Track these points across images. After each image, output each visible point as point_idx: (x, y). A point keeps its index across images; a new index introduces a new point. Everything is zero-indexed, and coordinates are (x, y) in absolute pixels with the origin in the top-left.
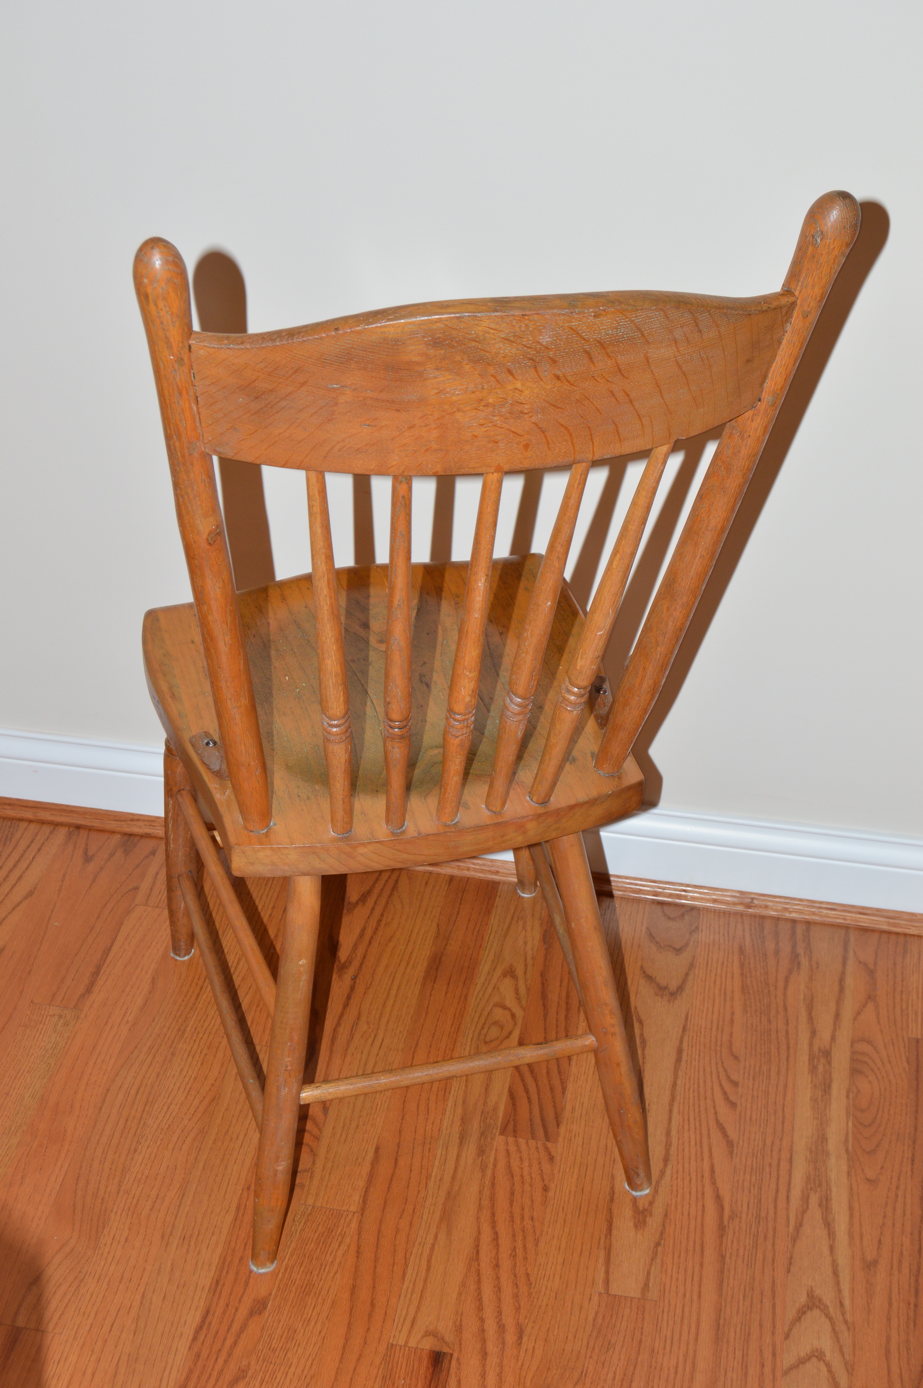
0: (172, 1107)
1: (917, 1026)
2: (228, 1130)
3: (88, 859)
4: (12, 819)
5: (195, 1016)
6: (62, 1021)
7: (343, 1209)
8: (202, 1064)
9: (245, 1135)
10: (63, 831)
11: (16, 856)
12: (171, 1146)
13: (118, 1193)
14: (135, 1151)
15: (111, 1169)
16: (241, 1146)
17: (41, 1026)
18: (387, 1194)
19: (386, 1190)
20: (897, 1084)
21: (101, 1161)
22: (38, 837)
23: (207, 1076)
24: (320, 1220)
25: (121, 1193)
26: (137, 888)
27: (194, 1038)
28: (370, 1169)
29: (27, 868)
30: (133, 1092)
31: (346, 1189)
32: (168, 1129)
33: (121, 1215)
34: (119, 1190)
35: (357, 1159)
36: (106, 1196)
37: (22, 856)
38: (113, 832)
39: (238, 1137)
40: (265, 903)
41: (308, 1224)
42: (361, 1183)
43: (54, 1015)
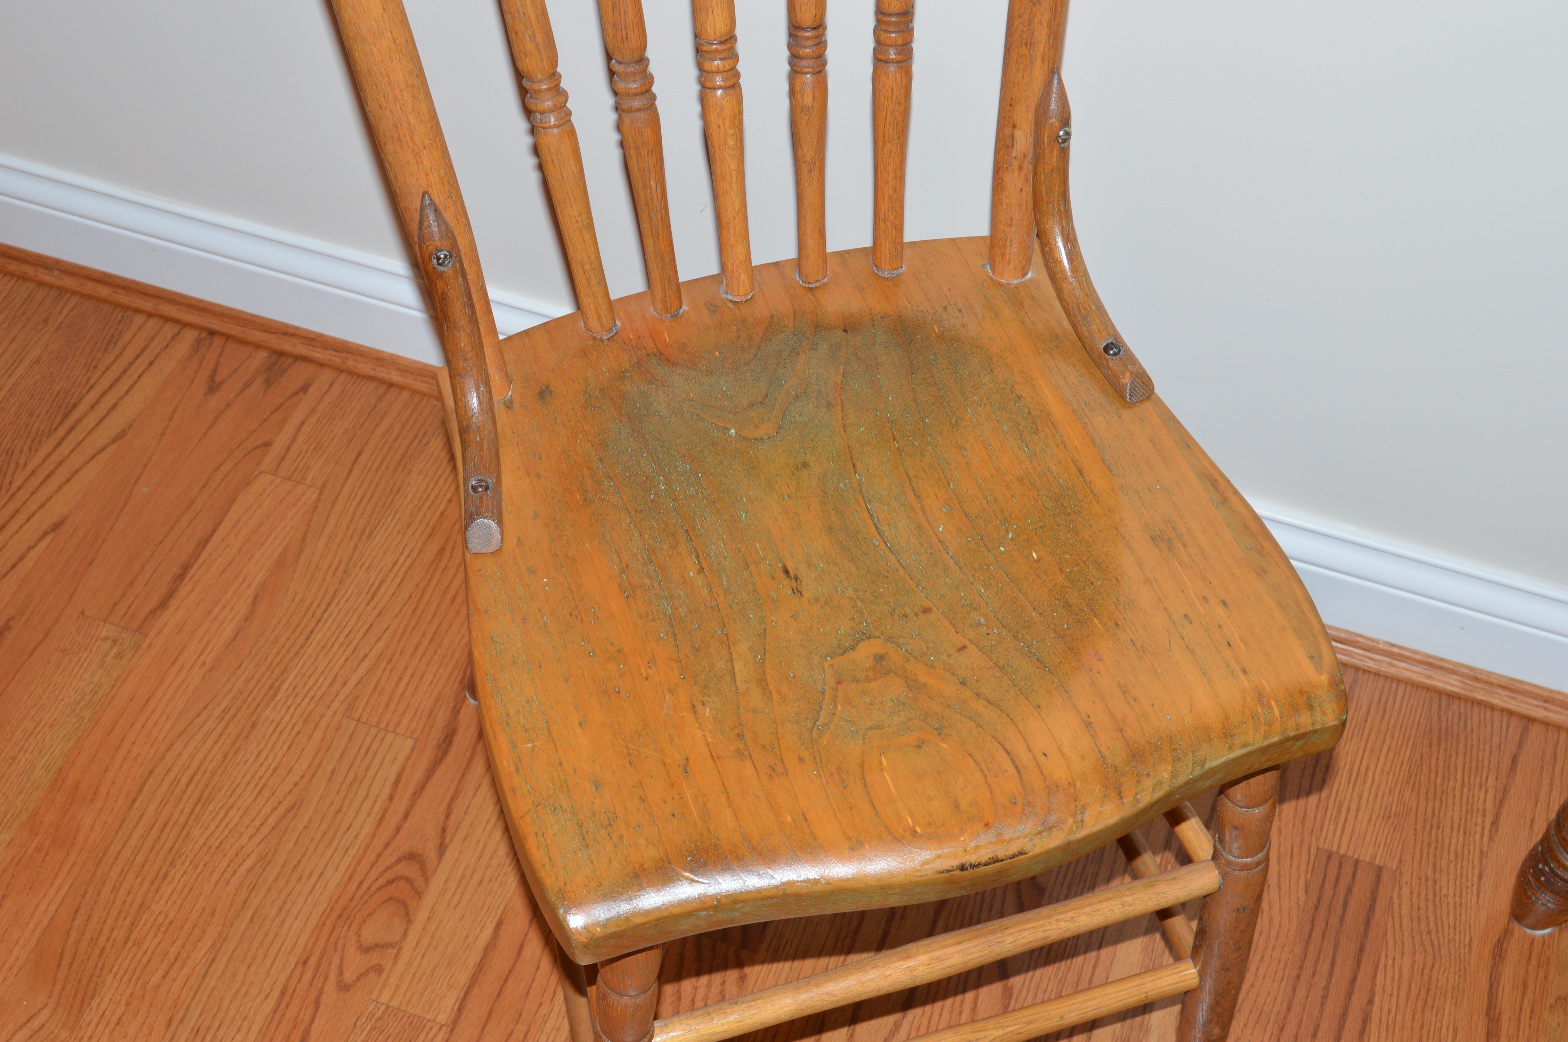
0: (232, 812)
1: (1335, 830)
2: (299, 862)
3: (213, 387)
4: (127, 308)
5: (299, 667)
6: (115, 650)
7: (428, 1017)
8: (289, 748)
9: (321, 874)
10: (190, 336)
11: (116, 370)
12: (215, 876)
13: (126, 943)
14: (165, 877)
15: (125, 902)
16: (312, 891)
17: (86, 654)
18: (494, 1003)
19: (496, 994)
20: (1280, 926)
21: (114, 887)
22: (155, 343)
23: (291, 768)
24: (391, 1031)
25: (130, 944)
26: (268, 444)
27: (289, 703)
28: (479, 958)
29: (128, 391)
30: (184, 780)
31: (439, 985)
32: (217, 847)
33: (122, 979)
34: (128, 938)
35: (467, 937)
36: (109, 945)
37: (125, 371)
38: (258, 346)
39: (310, 876)
40: (439, 493)
41: (374, 1033)
42: (463, 978)
43: (107, 638)
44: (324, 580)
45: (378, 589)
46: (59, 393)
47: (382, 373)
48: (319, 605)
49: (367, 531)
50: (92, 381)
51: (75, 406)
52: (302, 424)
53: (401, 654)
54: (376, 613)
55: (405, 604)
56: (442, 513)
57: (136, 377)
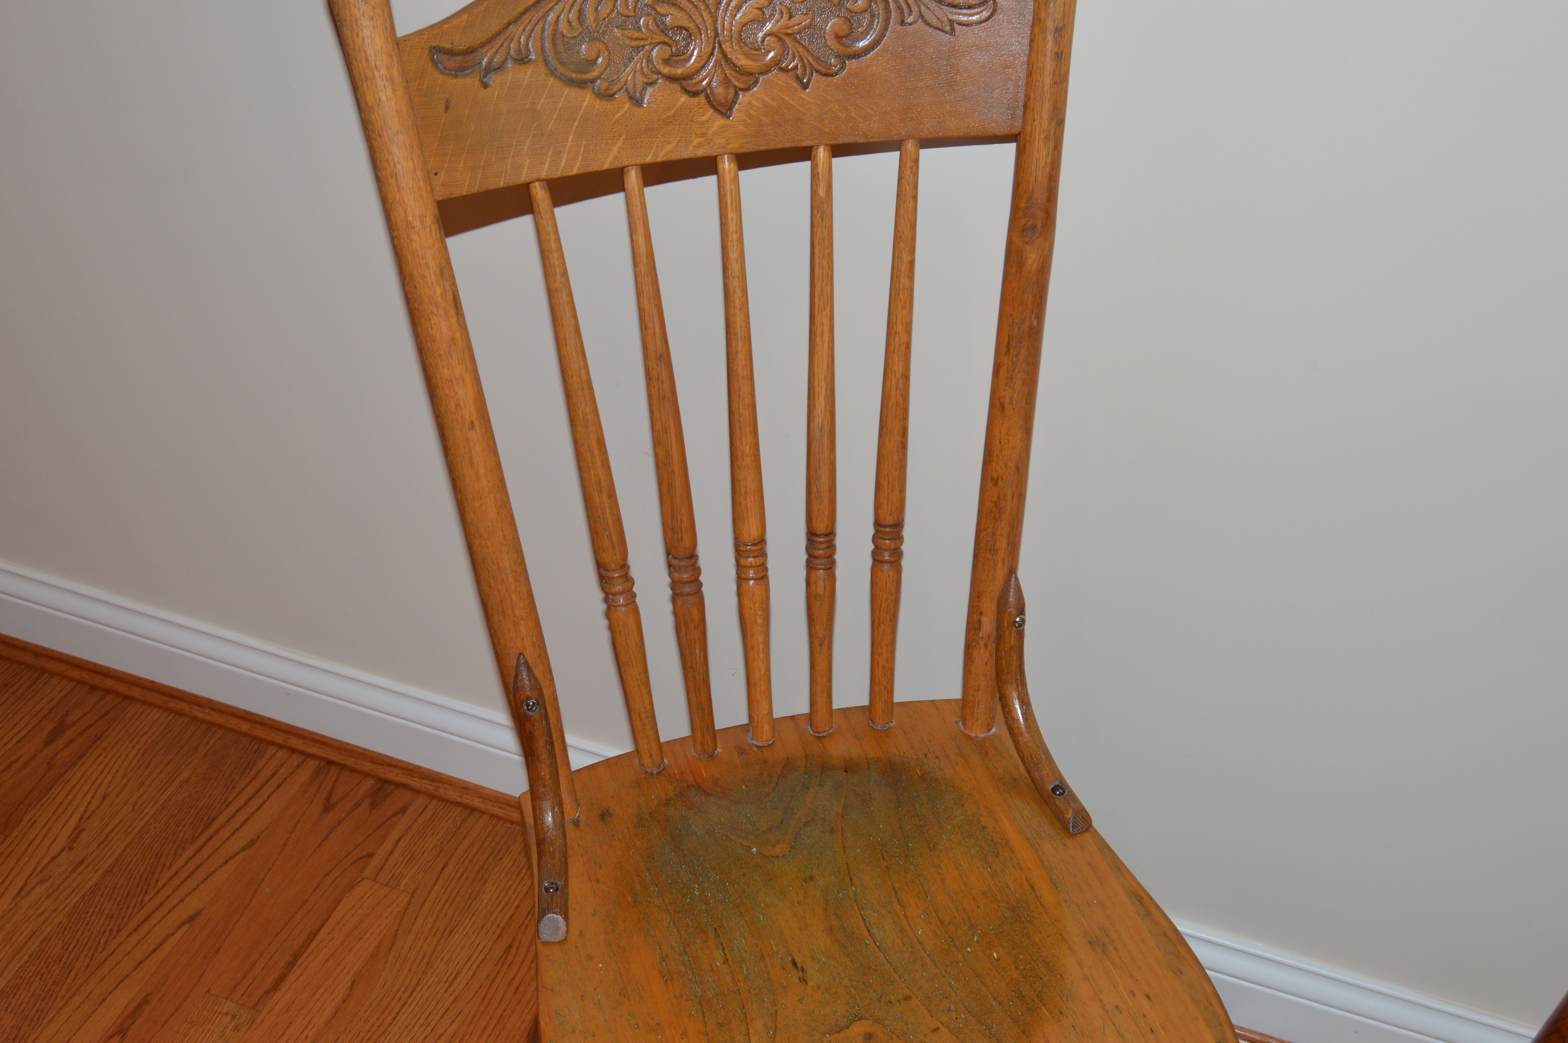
3: (328, 807)
4: (262, 740)
6: (233, 1024)
10: (312, 764)
11: (250, 790)
17: (209, 1026)
22: (283, 770)
26: (370, 856)
29: (258, 809)
37: (257, 792)
38: (367, 775)
43: (227, 1013)
44: (410, 970)
45: (455, 978)
46: (202, 808)
47: (467, 800)
48: (404, 992)
49: (448, 930)
50: (230, 800)
51: (214, 819)
52: (400, 839)
53: (471, 1034)
54: (452, 999)
55: (476, 992)
56: (511, 918)
57: (266, 797)
